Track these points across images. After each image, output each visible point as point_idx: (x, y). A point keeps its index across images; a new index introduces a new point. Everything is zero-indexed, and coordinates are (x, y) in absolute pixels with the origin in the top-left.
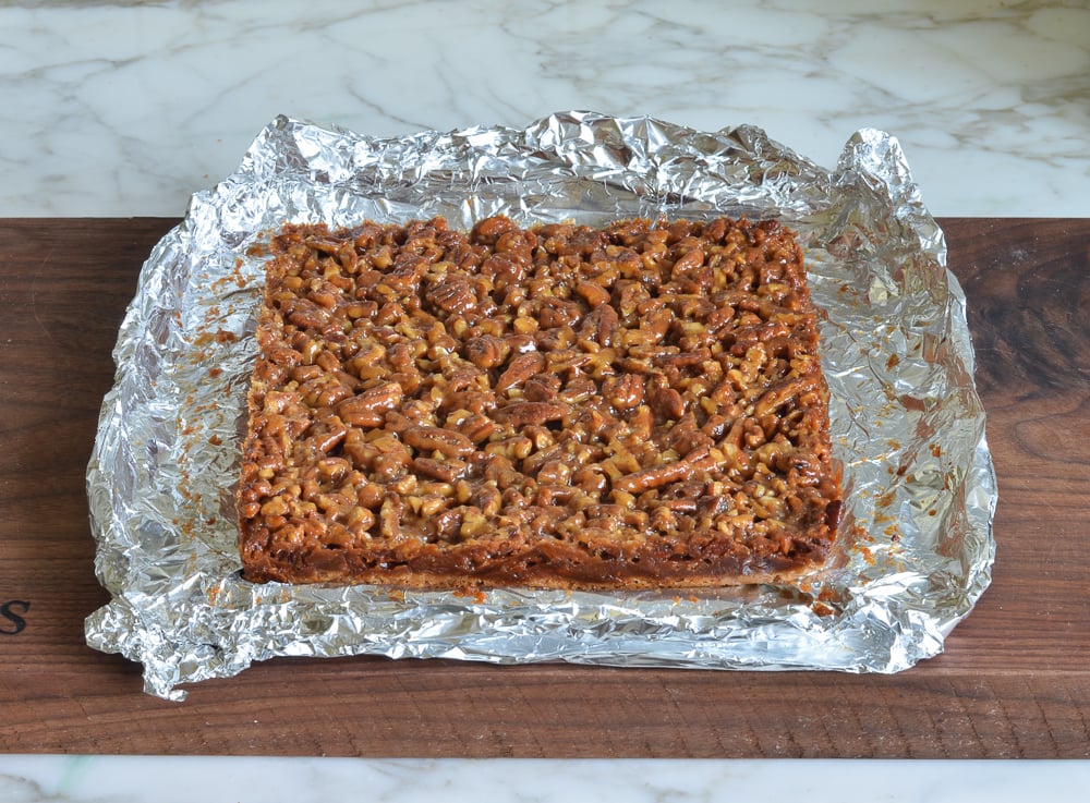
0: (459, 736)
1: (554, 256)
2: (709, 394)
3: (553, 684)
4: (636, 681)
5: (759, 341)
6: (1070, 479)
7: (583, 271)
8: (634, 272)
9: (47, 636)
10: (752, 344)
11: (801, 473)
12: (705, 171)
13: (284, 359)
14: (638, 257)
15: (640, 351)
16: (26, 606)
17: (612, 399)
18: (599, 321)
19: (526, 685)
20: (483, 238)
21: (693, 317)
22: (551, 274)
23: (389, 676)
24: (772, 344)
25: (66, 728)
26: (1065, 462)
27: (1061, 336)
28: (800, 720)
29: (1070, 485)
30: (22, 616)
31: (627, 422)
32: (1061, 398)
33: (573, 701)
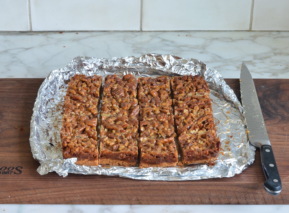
0: (128, 199)
1: (144, 85)
2: (186, 119)
3: (152, 185)
4: (172, 185)
5: (197, 105)
6: (277, 138)
7: (151, 88)
8: (164, 88)
9: (27, 174)
10: (195, 105)
11: (209, 137)
12: (184, 68)
13: (72, 107)
14: (164, 84)
15: (166, 108)
16: (22, 168)
17: (159, 119)
18: (156, 100)
19: (145, 186)
20: (125, 79)
21: (181, 100)
22: (143, 88)
23: (112, 184)
24: (200, 105)
25: (32, 197)
26: (275, 134)
27: (274, 106)
28: (212, 195)
29: (277, 140)
30: (21, 170)
31: (163, 125)
32: (274, 120)
33: (157, 190)
